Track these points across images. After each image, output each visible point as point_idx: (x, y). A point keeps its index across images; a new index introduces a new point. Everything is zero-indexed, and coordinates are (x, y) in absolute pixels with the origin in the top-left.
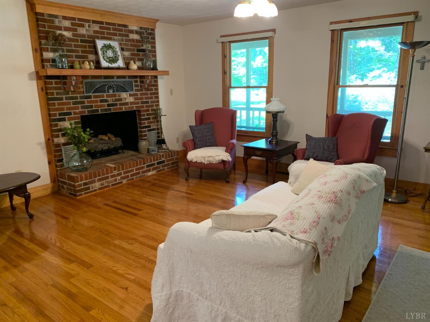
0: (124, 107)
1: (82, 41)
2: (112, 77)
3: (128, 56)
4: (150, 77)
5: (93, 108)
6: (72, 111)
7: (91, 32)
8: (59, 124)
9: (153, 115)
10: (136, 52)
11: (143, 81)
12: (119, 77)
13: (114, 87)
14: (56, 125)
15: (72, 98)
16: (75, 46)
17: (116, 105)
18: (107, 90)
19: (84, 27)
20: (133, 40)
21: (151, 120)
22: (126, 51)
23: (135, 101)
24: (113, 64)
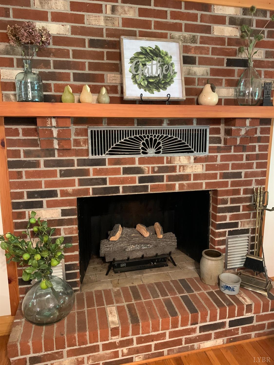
0: (177, 184)
1: (92, 43)
2: (159, 121)
3: (203, 75)
4: (248, 122)
5: (106, 184)
6: (58, 189)
7: (116, 23)
8: (27, 213)
9: (246, 202)
10: (225, 67)
12: (173, 121)
13: (159, 143)
15: (59, 163)
16: (76, 54)
17: (161, 179)
18: (142, 148)
19: (101, 12)
20: (221, 40)
21: (241, 212)
22: (200, 64)
23: (207, 172)
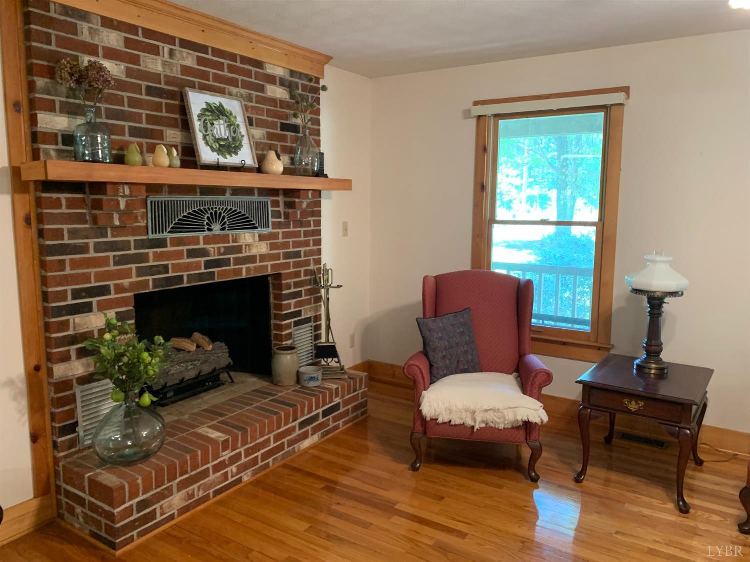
0: (244, 267)
1: (150, 91)
2: (221, 191)
3: (260, 139)
4: (310, 194)
5: (168, 273)
6: (111, 283)
7: (175, 70)
8: (72, 321)
9: (307, 286)
10: (279, 132)
11: (295, 202)
12: (237, 191)
13: (224, 218)
14: (65, 326)
15: (112, 247)
16: (133, 103)
17: (227, 263)
18: (208, 224)
19: (158, 54)
20: (273, 101)
21: (304, 298)
22: (257, 126)
23: (272, 252)
24: (228, 157)
